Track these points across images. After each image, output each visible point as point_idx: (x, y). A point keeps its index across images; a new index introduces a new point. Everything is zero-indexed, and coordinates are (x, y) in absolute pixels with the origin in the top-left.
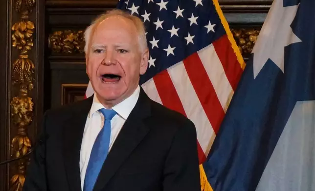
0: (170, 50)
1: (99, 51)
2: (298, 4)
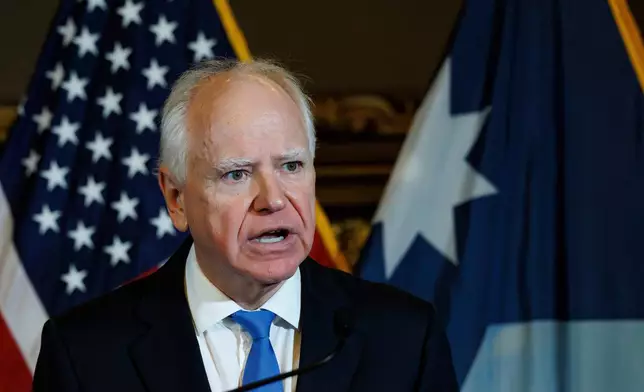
1: (237, 174)
2: (480, 108)
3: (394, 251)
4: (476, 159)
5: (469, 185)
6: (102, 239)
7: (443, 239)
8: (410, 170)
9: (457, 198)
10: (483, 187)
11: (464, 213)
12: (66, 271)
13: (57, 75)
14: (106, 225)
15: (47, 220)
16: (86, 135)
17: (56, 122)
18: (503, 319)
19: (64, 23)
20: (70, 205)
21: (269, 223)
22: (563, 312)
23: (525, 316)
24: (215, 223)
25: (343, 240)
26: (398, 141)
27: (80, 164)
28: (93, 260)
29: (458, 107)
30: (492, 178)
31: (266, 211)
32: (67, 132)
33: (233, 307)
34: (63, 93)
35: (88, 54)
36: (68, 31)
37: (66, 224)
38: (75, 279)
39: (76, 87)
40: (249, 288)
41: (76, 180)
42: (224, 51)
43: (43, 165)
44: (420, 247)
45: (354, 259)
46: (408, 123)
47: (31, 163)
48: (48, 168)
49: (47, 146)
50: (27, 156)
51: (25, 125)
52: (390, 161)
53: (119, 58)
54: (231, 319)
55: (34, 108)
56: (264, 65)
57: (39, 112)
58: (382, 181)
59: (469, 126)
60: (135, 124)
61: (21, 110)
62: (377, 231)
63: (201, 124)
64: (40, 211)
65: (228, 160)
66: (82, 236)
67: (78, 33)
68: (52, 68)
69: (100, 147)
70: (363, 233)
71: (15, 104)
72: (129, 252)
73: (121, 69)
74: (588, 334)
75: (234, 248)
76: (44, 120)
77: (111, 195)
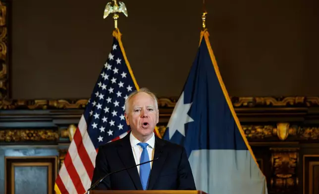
0: (121, 127)
1: (137, 111)
2: (190, 103)
3: (171, 134)
4: (189, 113)
5: (188, 119)
6: (107, 130)
7: (182, 131)
8: (175, 116)
9: (185, 122)
10: (191, 120)
11: (187, 126)
12: (99, 137)
13: (97, 94)
14: (108, 127)
15: (95, 126)
16: (103, 107)
17: (97, 104)
18: (195, 149)
19: (99, 83)
22: (208, 148)
23: (200, 149)
24: (134, 122)
25: (160, 130)
26: (173, 108)
27: (102, 113)
28: (105, 135)
29: (185, 102)
30: (192, 118)
33: (139, 142)
34: (98, 98)
35: (104, 89)
36: (100, 84)
37: (99, 126)
38: (100, 139)
39: (101, 97)
40: (142, 138)
41: (101, 117)
42: (134, 89)
43: (94, 113)
44: (177, 132)
45: (162, 135)
46: (175, 105)
47: (91, 113)
48: (98, 105)
49: (95, 109)
50: (91, 111)
51: (90, 104)
52: (171, 113)
53: (111, 90)
54: (138, 144)
55: (92, 101)
56: (143, 89)
57: (93, 102)
58: (169, 117)
59: (188, 106)
60: (114, 105)
61: (89, 101)
62: (167, 130)
63: (132, 103)
64: (93, 124)
65: (137, 108)
66: (102, 129)
67: (102, 85)
68: (97, 92)
69: (107, 110)
70: (164, 129)
71: (88, 99)
72: (113, 133)
73: (111, 93)
74: (214, 153)
75: (138, 127)
76: (94, 103)
77: (109, 120)
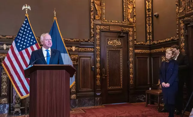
20: (20, 43)
21: (50, 43)
31: (49, 42)
32: (20, 38)
